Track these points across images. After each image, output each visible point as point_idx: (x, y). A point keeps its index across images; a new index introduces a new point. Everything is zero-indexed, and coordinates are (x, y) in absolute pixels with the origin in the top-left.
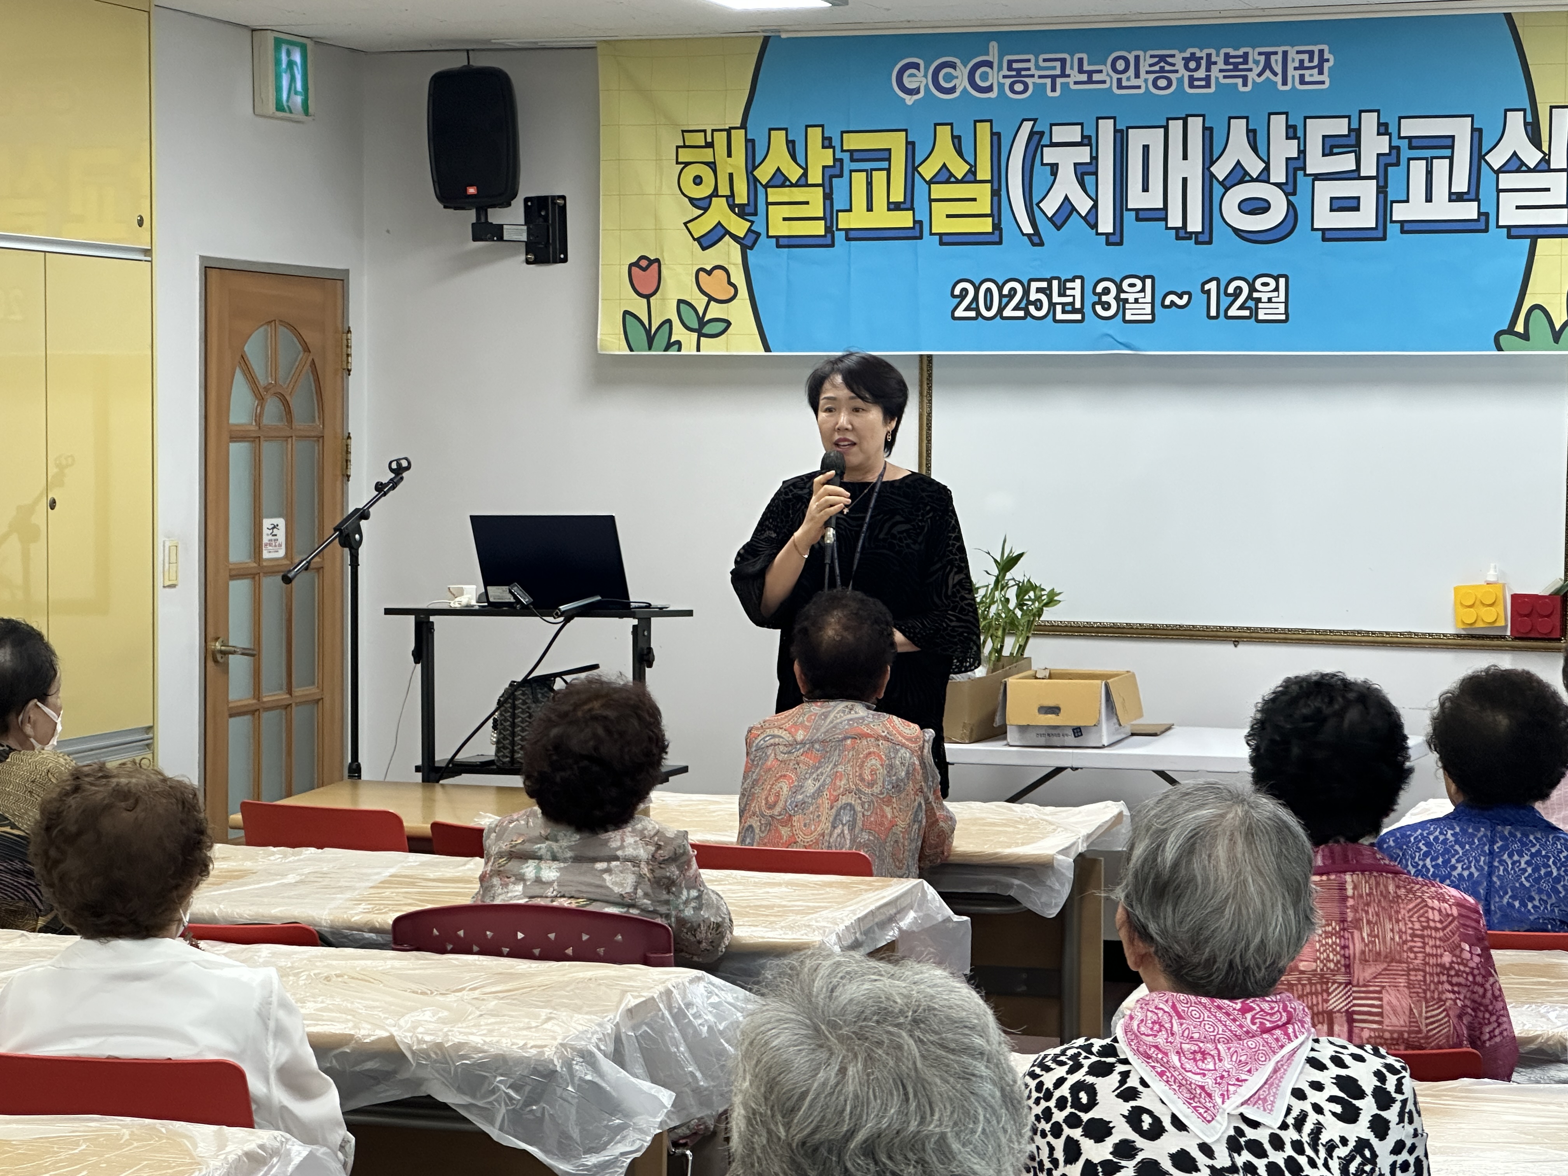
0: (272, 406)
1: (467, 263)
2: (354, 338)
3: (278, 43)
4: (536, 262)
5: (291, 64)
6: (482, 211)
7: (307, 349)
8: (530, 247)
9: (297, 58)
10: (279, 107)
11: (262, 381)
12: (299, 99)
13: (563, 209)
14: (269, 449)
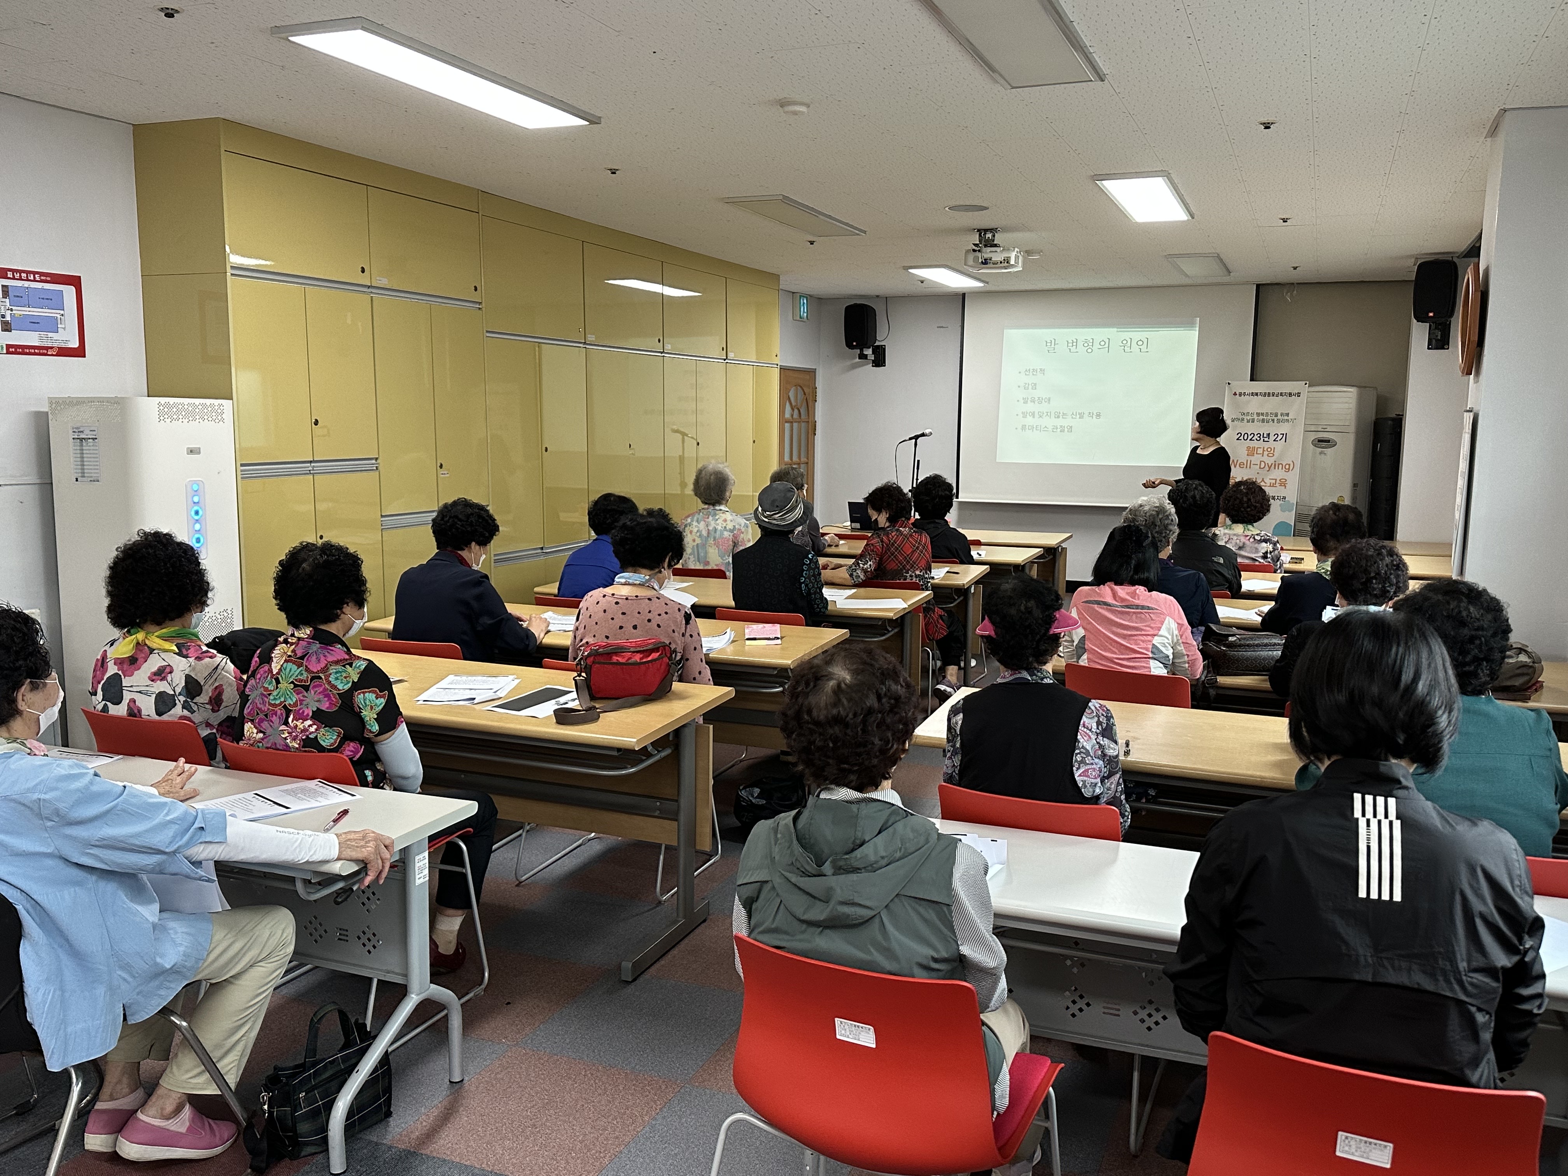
0: (796, 411)
1: (854, 367)
2: (817, 390)
3: (800, 296)
4: (876, 366)
5: (804, 303)
6: (862, 350)
7: (805, 394)
8: (873, 362)
9: (805, 301)
10: (801, 318)
11: (794, 404)
12: (805, 314)
13: (885, 349)
14: (795, 425)
